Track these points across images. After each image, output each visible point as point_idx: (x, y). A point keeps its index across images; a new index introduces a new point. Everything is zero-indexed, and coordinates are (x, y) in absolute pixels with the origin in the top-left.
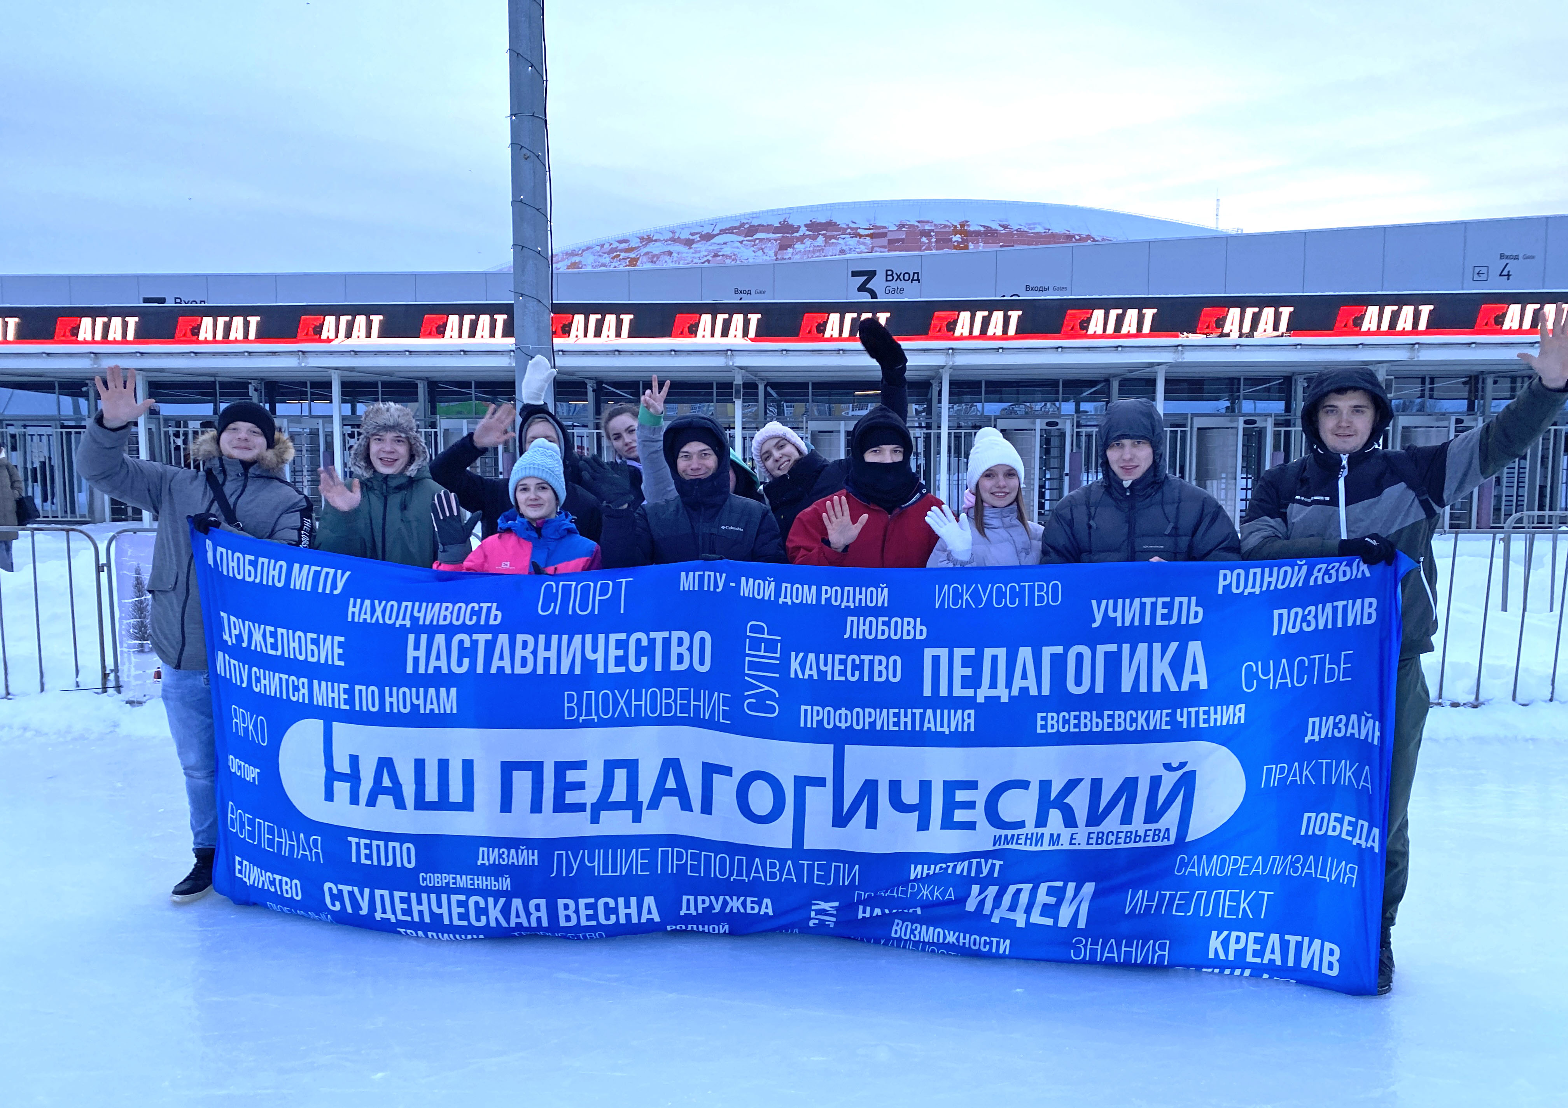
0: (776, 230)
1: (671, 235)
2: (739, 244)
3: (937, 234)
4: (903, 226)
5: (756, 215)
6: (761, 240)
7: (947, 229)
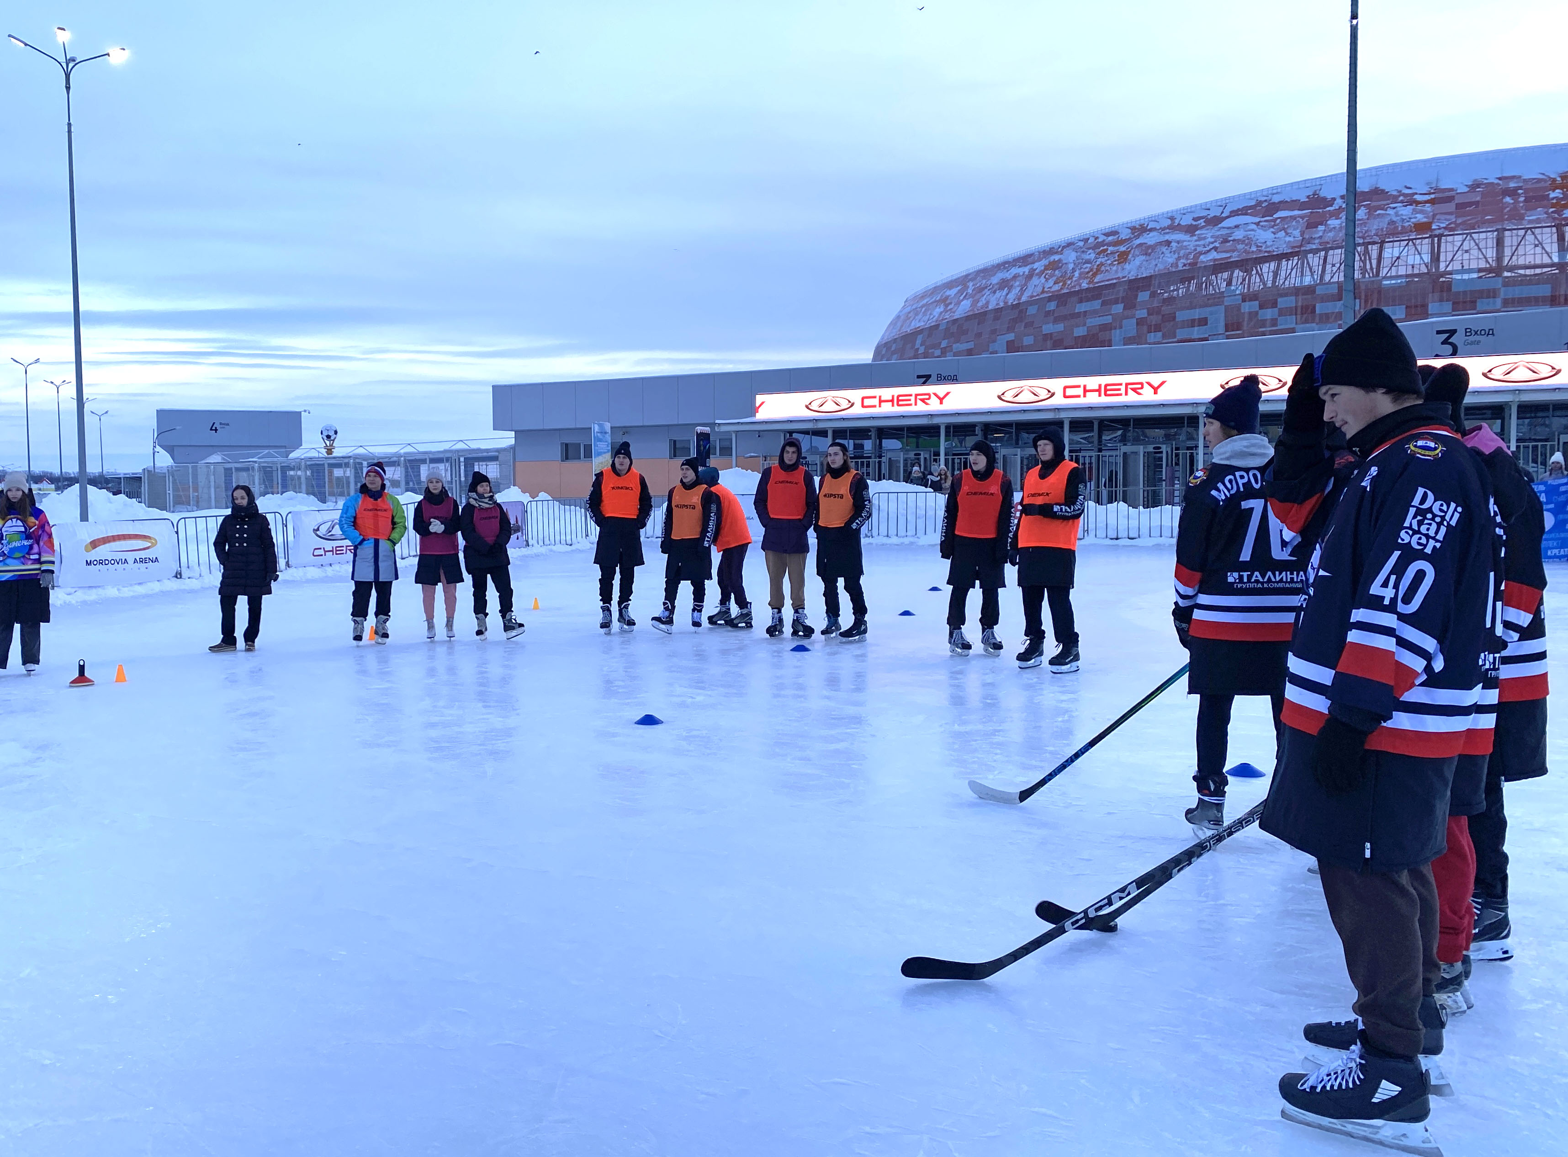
0: (1302, 206)
1: (1169, 222)
2: (1254, 227)
3: (1526, 191)
4: (1478, 186)
5: (1276, 190)
6: (1283, 219)
7: (1542, 184)
